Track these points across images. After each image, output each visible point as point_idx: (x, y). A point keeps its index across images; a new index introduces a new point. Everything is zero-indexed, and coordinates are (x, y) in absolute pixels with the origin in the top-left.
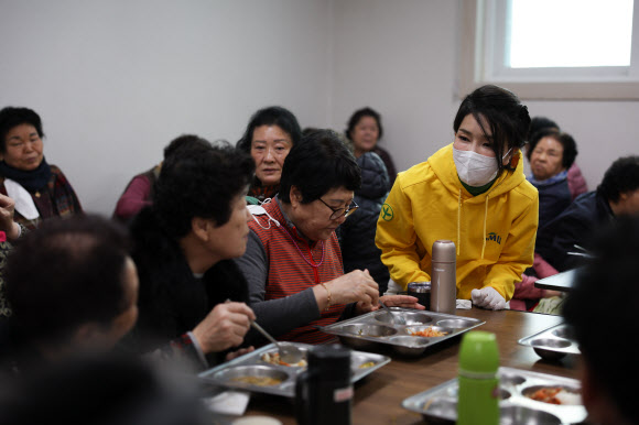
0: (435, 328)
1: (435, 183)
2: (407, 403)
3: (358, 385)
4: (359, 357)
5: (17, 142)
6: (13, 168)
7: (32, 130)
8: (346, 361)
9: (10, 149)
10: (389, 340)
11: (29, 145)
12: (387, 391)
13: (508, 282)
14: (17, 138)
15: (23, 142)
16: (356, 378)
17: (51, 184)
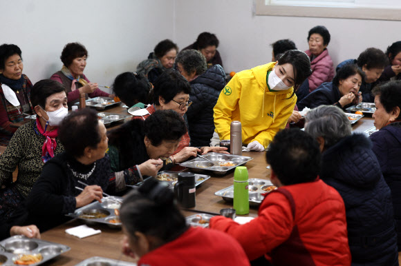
0: (231, 162)
1: (254, 81)
2: (216, 193)
3: (197, 187)
4: (197, 176)
5: (12, 64)
6: (7, 78)
7: (18, 57)
8: (193, 178)
9: (8, 68)
10: (211, 168)
11: (17, 65)
12: (209, 189)
13: (266, 140)
14: (12, 62)
15: (15, 64)
16: (196, 185)
17: (25, 85)
